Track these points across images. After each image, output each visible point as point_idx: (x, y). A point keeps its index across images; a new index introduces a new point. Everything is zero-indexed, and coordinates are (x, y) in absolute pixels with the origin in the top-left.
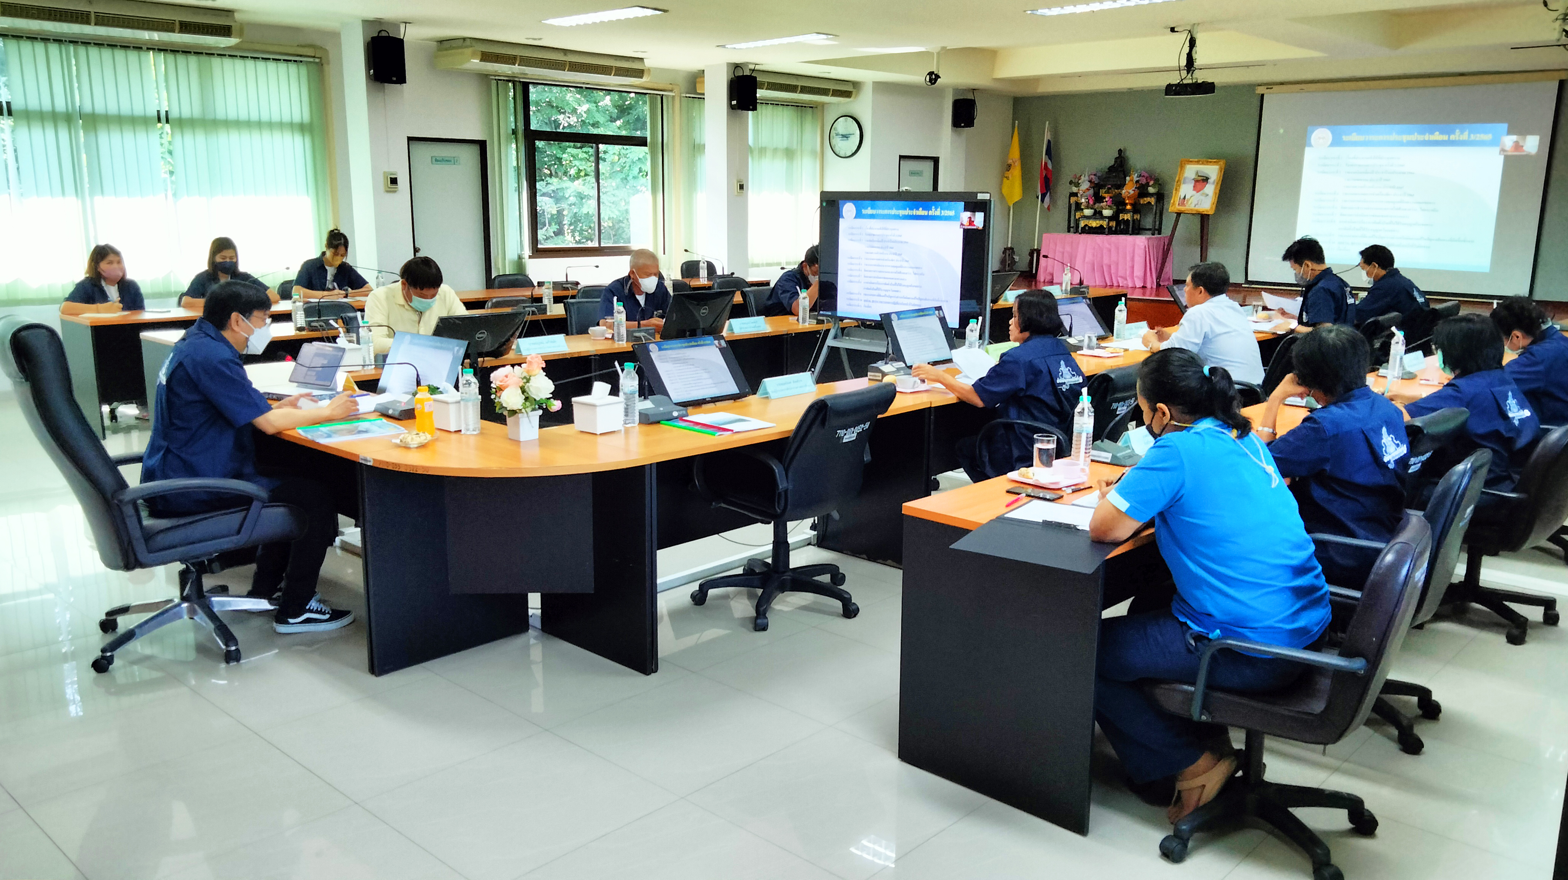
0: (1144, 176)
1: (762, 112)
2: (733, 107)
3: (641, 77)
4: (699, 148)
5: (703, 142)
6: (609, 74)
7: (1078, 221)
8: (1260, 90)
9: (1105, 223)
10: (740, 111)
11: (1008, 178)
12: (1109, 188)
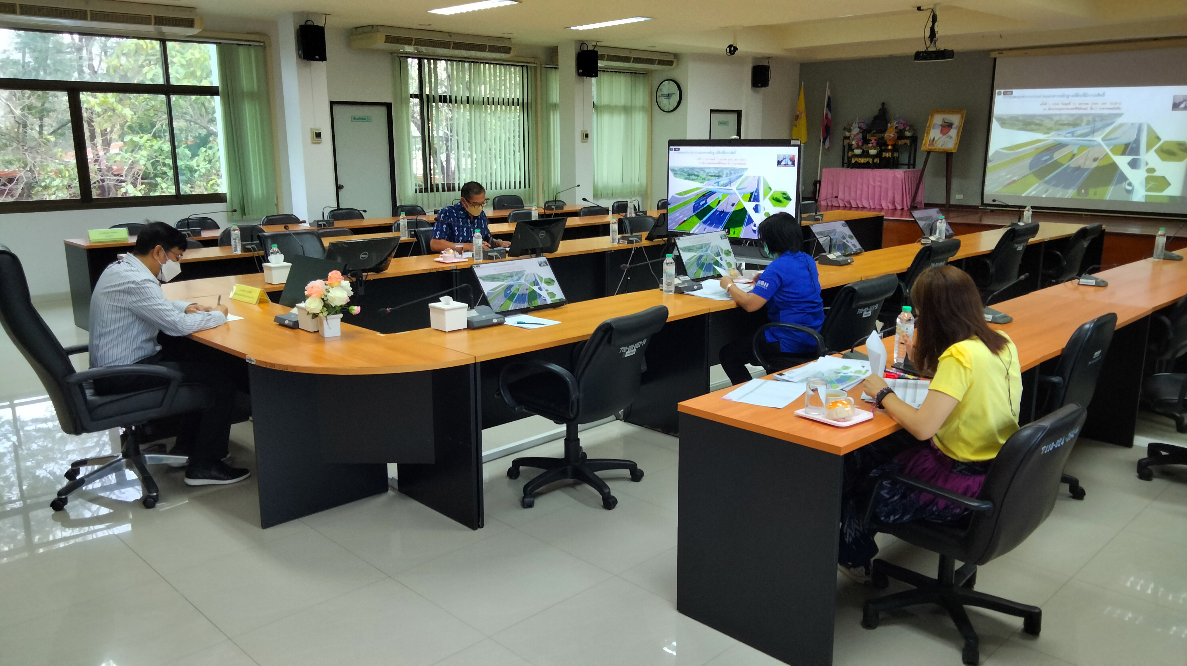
0: (902, 123)
1: (604, 78)
2: (580, 75)
3: (509, 53)
4: (555, 106)
5: (558, 101)
6: (485, 51)
7: (849, 159)
8: (993, 55)
9: (870, 160)
10: (585, 78)
11: (796, 126)
12: (874, 133)
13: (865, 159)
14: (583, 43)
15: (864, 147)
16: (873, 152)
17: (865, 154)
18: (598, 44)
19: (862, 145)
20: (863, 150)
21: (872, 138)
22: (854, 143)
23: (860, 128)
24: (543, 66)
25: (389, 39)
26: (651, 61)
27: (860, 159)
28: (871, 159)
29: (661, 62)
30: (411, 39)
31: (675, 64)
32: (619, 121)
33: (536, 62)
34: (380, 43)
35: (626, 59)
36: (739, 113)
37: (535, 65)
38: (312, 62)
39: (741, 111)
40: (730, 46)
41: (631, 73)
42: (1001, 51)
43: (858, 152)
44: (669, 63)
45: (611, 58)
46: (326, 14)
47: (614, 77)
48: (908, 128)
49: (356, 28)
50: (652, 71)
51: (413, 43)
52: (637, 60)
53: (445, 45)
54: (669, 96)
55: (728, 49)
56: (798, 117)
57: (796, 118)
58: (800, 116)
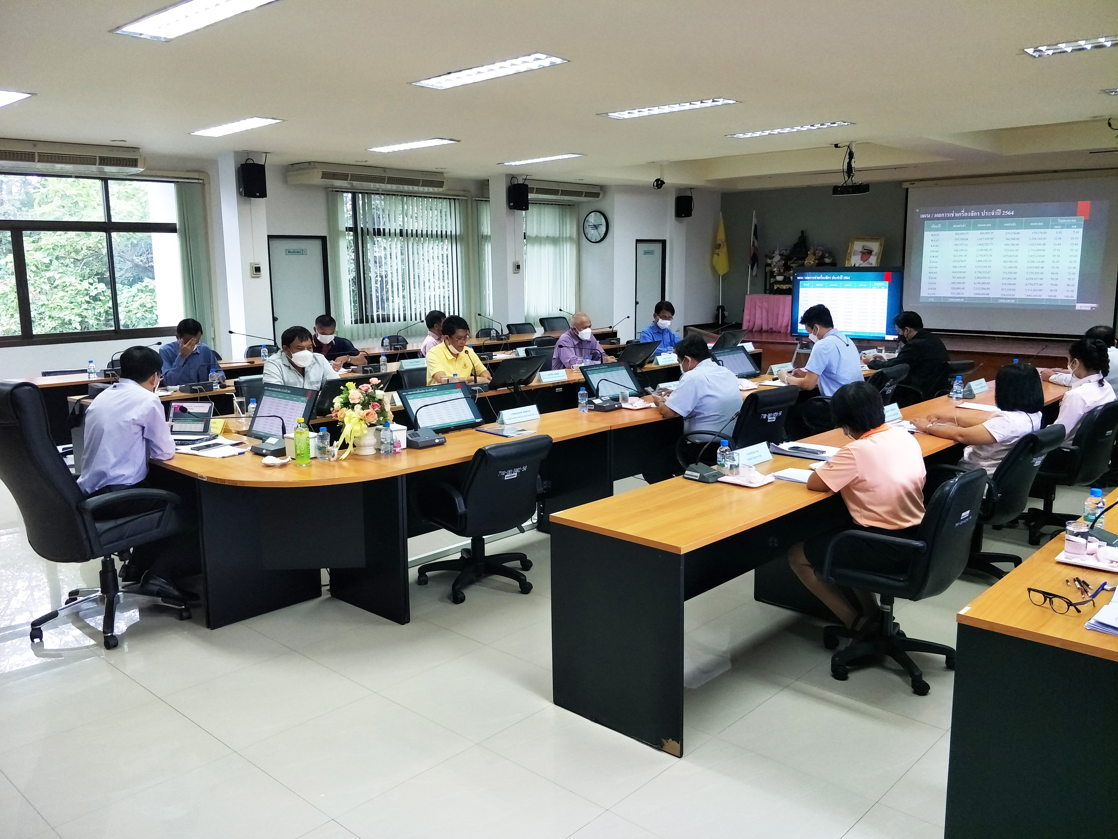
1: (533, 210)
2: (511, 208)
3: (442, 187)
4: (486, 238)
5: (489, 234)
6: (418, 185)
7: (772, 285)
8: (905, 185)
10: (516, 211)
11: (718, 254)
12: (795, 260)
14: (513, 177)
15: (785, 274)
17: (787, 280)
18: (528, 177)
19: (784, 272)
20: (785, 278)
21: (793, 265)
22: (775, 270)
23: (781, 255)
24: (474, 199)
25: (326, 175)
26: (579, 194)
27: (782, 286)
29: (588, 194)
30: (347, 175)
31: (601, 196)
32: (548, 251)
33: (466, 195)
34: (317, 179)
35: (555, 192)
36: (663, 242)
37: (466, 198)
38: (253, 200)
39: (665, 240)
40: (657, 180)
41: (558, 205)
42: (912, 182)
43: (780, 278)
44: (596, 195)
45: (540, 191)
46: (266, 153)
47: (542, 209)
48: (827, 255)
49: (292, 165)
50: (579, 203)
51: (349, 179)
52: (565, 193)
53: (380, 180)
54: (596, 227)
55: (655, 182)
56: (720, 245)
57: (718, 247)
58: (722, 244)
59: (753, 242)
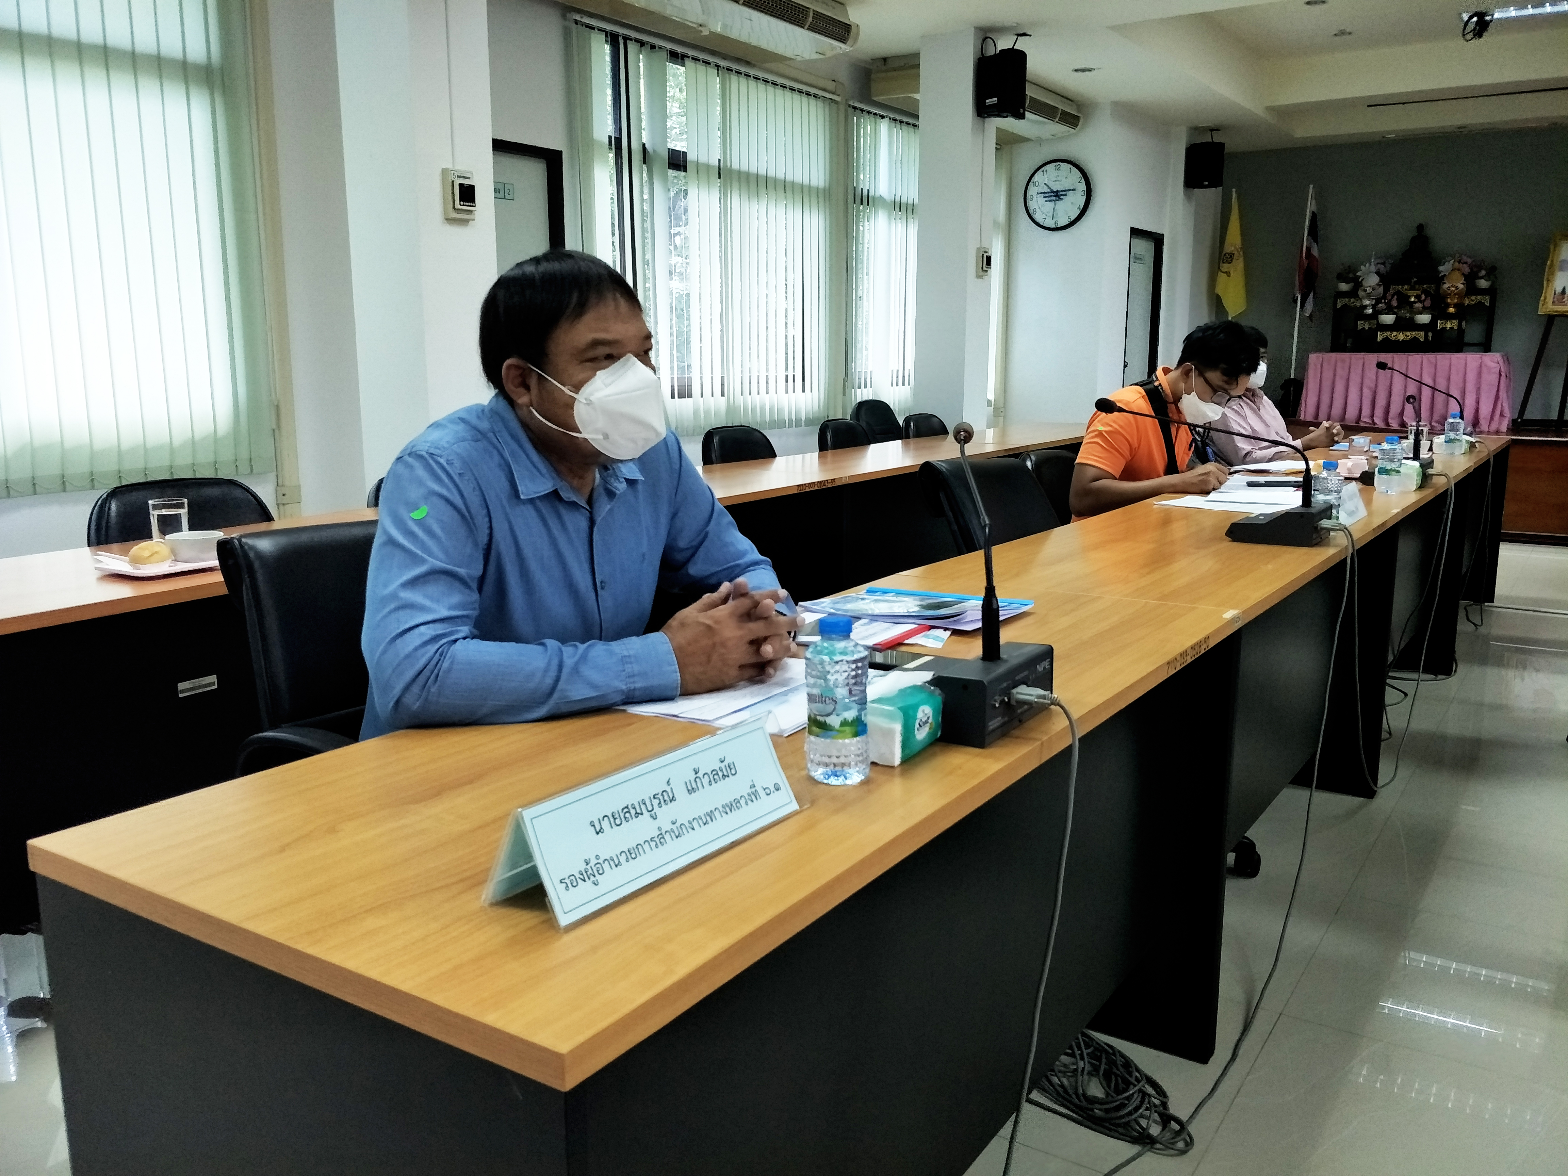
0: (1466, 263)
2: (981, 111)
7: (1372, 333)
9: (1421, 336)
11: (1228, 274)
13: (1408, 333)
14: (986, 36)
16: (1424, 318)
17: (1401, 324)
19: (1399, 307)
21: (1410, 293)
22: (1367, 302)
23: (1378, 273)
27: (1395, 333)
28: (1422, 334)
29: (1064, 117)
31: (1082, 120)
36: (1161, 241)
37: (837, 99)
39: (1164, 237)
43: (1388, 319)
44: (1071, 120)
48: (1483, 273)
50: (1014, 143)
54: (1057, 195)
56: (1232, 255)
57: (1230, 258)
58: (1236, 253)
59: (1308, 249)
